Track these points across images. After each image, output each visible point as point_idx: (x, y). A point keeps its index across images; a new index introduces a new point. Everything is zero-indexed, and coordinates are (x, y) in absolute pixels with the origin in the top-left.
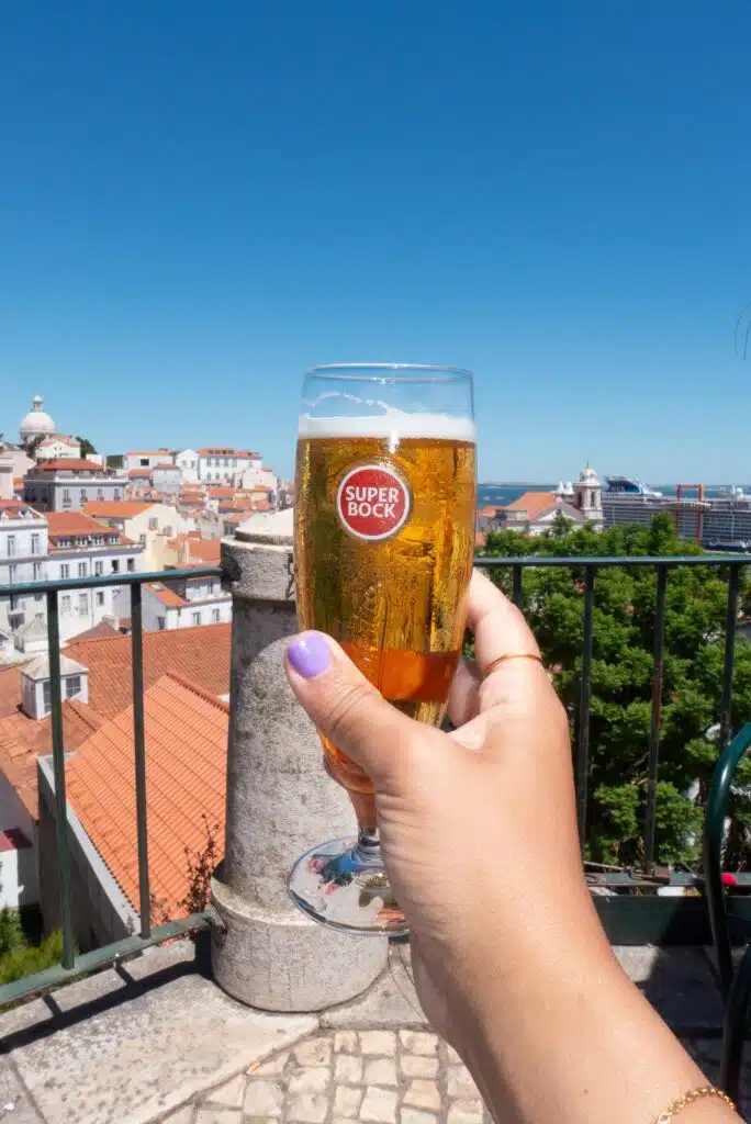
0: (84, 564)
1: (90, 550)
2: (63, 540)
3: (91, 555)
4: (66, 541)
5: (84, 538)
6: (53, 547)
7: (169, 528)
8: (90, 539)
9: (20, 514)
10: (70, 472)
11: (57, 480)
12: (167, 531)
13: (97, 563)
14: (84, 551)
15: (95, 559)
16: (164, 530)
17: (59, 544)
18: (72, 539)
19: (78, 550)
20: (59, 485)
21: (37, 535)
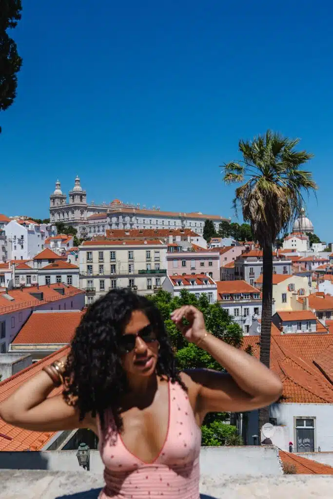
0: (238, 309)
1: (241, 302)
2: (226, 296)
3: (241, 305)
4: (228, 296)
5: (238, 295)
6: (220, 299)
7: (303, 290)
8: (242, 296)
9: (191, 283)
10: (256, 258)
11: (246, 262)
12: (301, 292)
13: (245, 309)
14: (238, 302)
15: (244, 307)
16: (299, 291)
17: (224, 298)
18: (231, 295)
19: (234, 302)
20: (247, 265)
21: (212, 293)
